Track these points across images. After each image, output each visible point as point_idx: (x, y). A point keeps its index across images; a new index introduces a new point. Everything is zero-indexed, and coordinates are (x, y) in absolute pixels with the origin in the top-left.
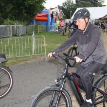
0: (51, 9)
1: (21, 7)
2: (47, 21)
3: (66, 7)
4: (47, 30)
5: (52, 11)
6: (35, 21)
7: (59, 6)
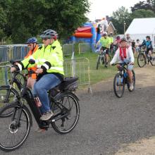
0: (97, 21)
1: (56, 19)
2: (91, 37)
3: (117, 18)
4: (91, 51)
5: (98, 24)
6: (74, 38)
7: (107, 17)
